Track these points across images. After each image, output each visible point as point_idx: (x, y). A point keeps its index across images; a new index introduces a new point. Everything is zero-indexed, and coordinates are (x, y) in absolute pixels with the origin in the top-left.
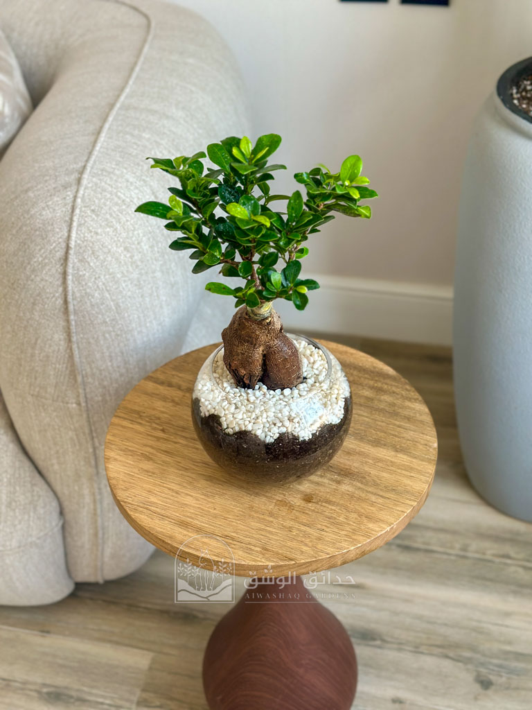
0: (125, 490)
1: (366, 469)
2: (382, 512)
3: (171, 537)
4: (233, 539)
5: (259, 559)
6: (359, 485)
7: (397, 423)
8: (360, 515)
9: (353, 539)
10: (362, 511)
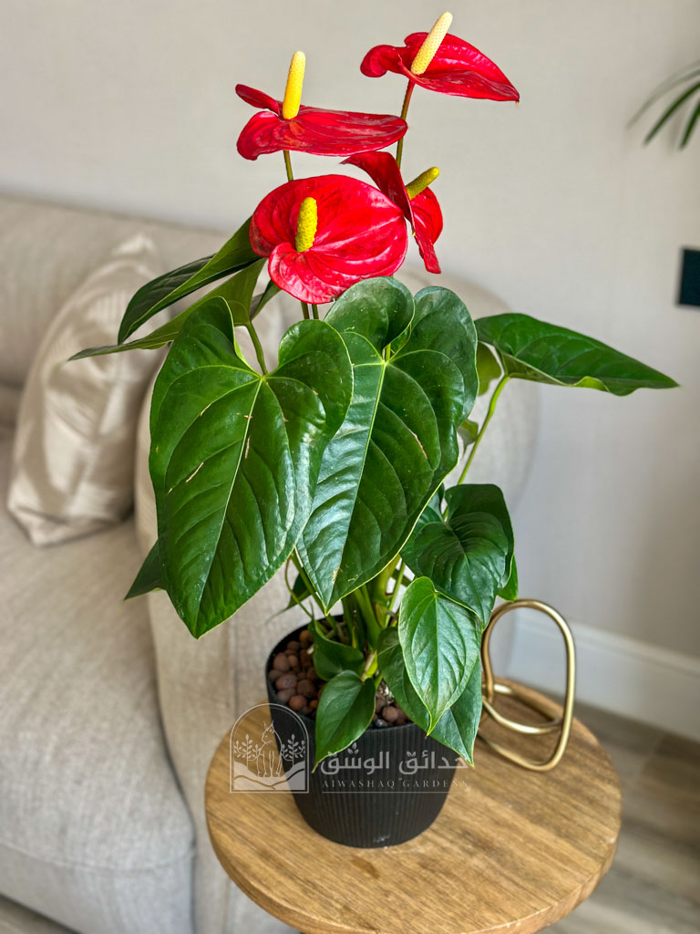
1: (512, 846)
2: (508, 902)
4: (315, 886)
5: (334, 918)
6: (493, 862)
7: (574, 802)
8: (480, 899)
10: (485, 895)
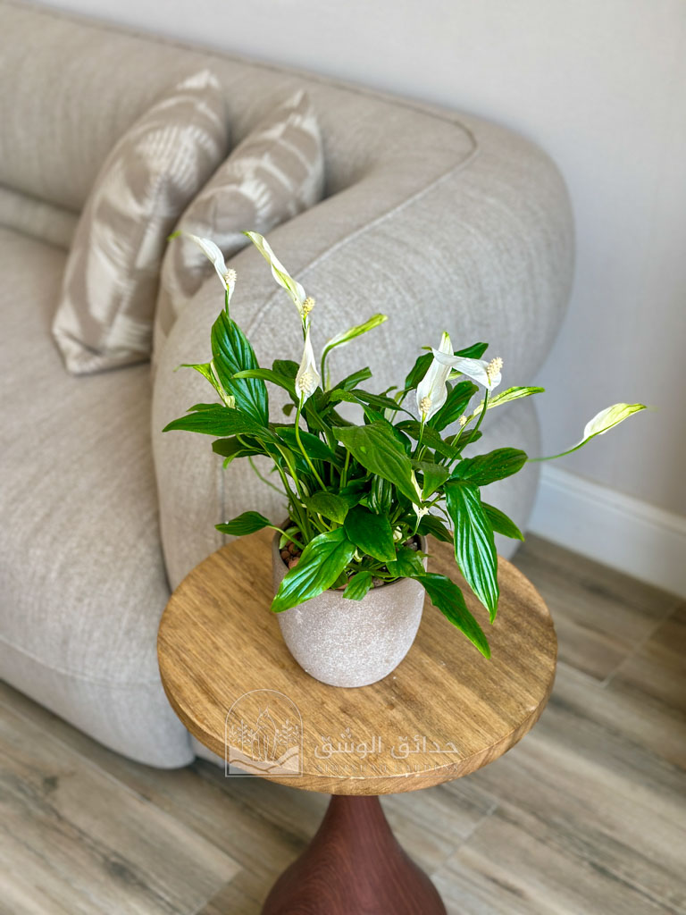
1: (433, 703)
7: (507, 668)
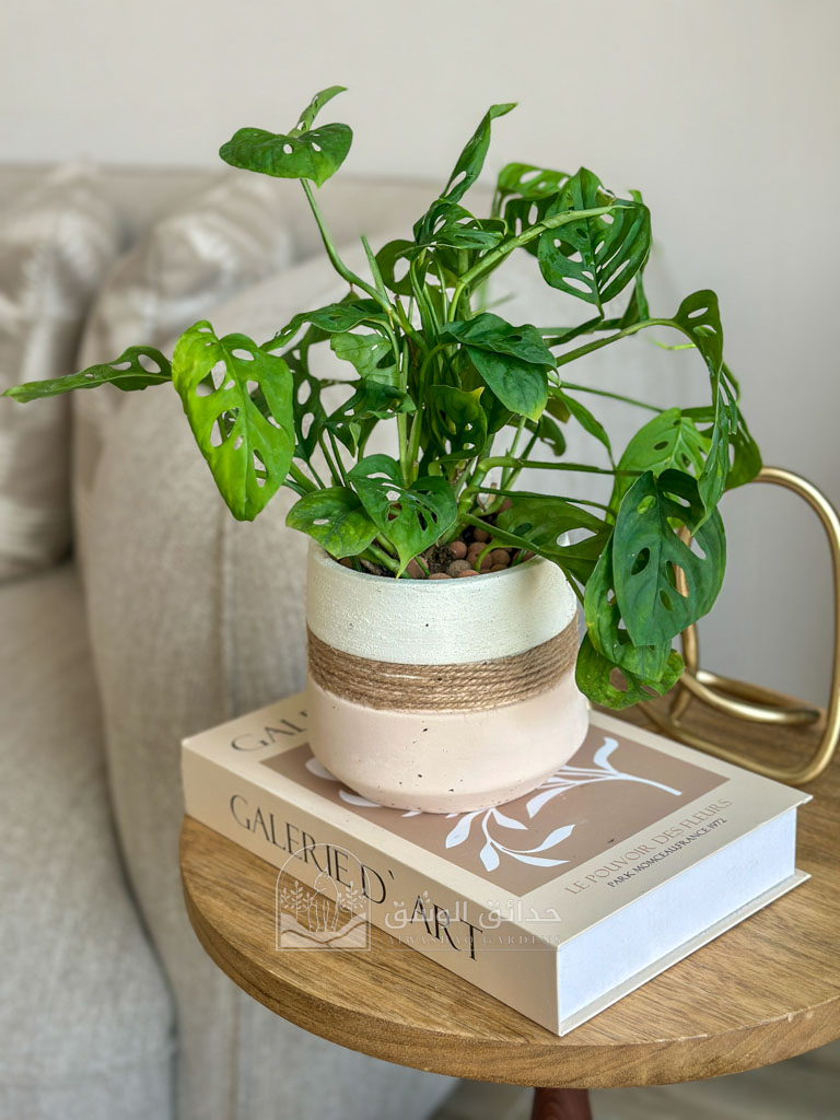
0: (202, 853)
2: (781, 980)
3: (258, 948)
4: (394, 971)
5: (440, 1021)
8: (724, 976)
9: (692, 1021)
10: (734, 971)
